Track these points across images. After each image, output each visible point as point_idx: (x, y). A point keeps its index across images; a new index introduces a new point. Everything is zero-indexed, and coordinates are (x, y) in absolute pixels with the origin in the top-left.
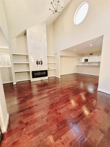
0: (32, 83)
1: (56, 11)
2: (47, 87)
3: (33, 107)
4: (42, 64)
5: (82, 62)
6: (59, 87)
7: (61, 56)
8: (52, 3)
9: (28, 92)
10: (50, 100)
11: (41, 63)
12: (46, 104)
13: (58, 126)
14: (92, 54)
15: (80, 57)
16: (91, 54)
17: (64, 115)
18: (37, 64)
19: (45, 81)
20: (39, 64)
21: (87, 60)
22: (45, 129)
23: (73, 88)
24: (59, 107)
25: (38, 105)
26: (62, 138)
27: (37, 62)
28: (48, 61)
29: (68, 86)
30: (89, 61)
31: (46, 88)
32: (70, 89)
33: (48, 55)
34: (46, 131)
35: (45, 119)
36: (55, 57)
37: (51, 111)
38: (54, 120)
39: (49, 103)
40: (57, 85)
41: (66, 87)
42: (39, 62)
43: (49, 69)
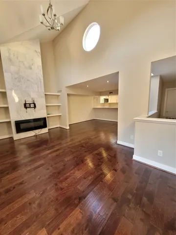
0: (16, 143)
1: (52, 28)
2: (45, 146)
3: (14, 188)
4: (35, 107)
5: (101, 102)
6: (65, 145)
7: (68, 95)
8: (44, 15)
9: (5, 161)
10: (48, 169)
11: (32, 105)
12: (39, 179)
13: (56, 209)
14: (112, 93)
15: (98, 96)
16: (110, 93)
17: (69, 189)
18: (26, 107)
19: (43, 136)
20: (30, 107)
21: (106, 100)
22: (35, 221)
23: (86, 144)
24: (61, 178)
25: (24, 182)
26: (60, 226)
27: (25, 105)
28: (46, 103)
29: (80, 141)
30: (109, 102)
31: (44, 150)
32: (82, 146)
33: (45, 92)
34: (35, 224)
35: (36, 205)
36: (58, 96)
37: (48, 188)
38: (52, 201)
39: (45, 176)
40: (63, 142)
41: (76, 144)
42: (30, 104)
43: (48, 116)
